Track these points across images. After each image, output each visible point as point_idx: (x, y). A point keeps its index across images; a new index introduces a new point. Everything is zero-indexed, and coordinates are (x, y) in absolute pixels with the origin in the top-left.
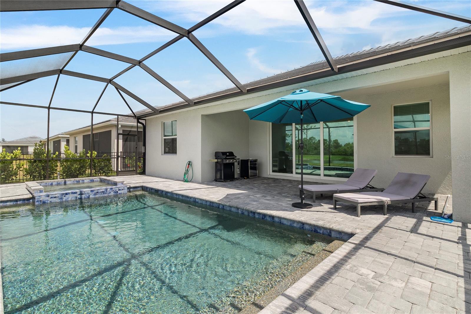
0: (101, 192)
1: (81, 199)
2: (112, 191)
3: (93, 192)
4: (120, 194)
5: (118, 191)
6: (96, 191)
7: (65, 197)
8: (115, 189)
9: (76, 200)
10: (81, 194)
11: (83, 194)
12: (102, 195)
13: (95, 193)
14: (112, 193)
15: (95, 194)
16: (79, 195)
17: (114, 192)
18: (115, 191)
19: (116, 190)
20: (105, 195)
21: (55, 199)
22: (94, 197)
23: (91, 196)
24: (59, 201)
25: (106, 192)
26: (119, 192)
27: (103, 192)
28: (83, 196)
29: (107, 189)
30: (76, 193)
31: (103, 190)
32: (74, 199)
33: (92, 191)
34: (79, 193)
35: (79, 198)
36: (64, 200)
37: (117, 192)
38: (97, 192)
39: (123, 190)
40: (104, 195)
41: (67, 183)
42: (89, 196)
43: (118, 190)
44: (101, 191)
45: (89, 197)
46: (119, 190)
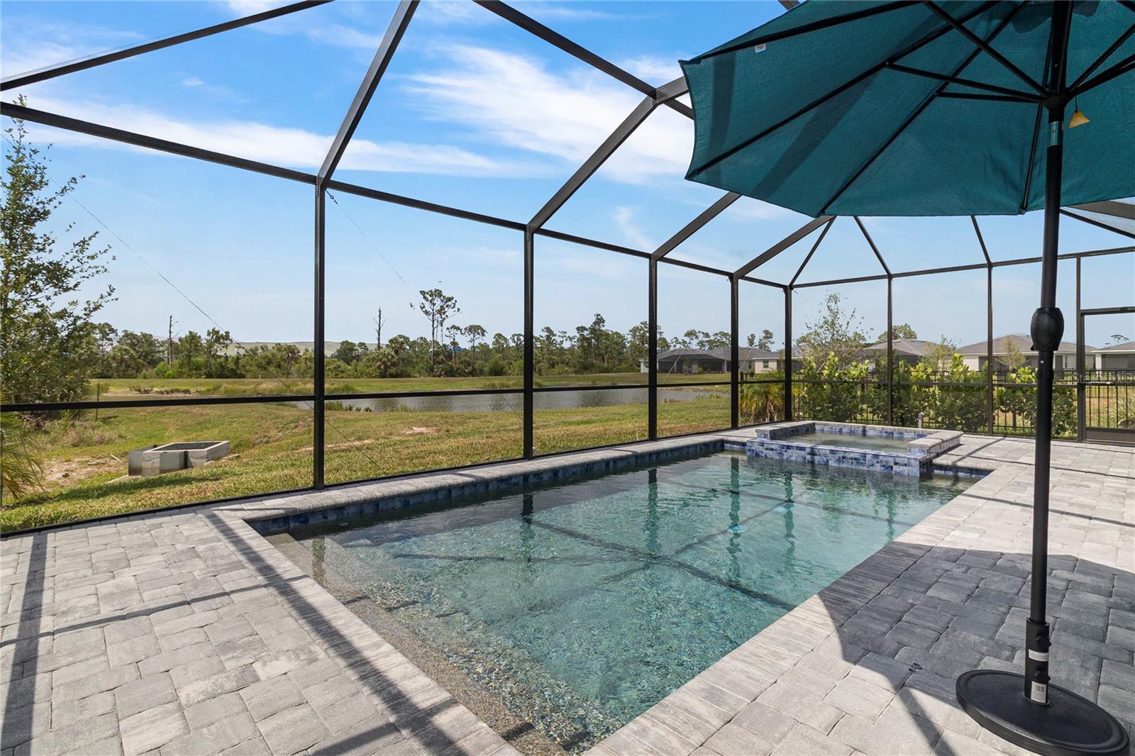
0: (852, 459)
1: (812, 462)
2: (878, 462)
3: (835, 454)
4: (897, 473)
5: (894, 466)
6: (841, 455)
7: (786, 452)
8: (885, 459)
9: (804, 463)
10: (813, 453)
11: (816, 455)
12: (853, 467)
13: (839, 457)
14: (878, 468)
15: (839, 460)
16: (809, 454)
17: (883, 466)
18: (884, 463)
19: (887, 462)
20: (861, 468)
21: (771, 452)
22: (836, 465)
23: (832, 463)
24: (778, 457)
25: (863, 461)
26: (895, 468)
27: (855, 459)
28: (817, 458)
29: (865, 454)
30: (802, 449)
31: (857, 456)
32: (800, 460)
33: (832, 452)
34: (808, 450)
35: (808, 460)
36: (785, 457)
37: (892, 468)
38: (844, 457)
39: (906, 465)
40: (857, 467)
41: (867, 433)
42: (828, 461)
43: (892, 464)
44: (852, 455)
45: (826, 464)
46: (896, 464)
